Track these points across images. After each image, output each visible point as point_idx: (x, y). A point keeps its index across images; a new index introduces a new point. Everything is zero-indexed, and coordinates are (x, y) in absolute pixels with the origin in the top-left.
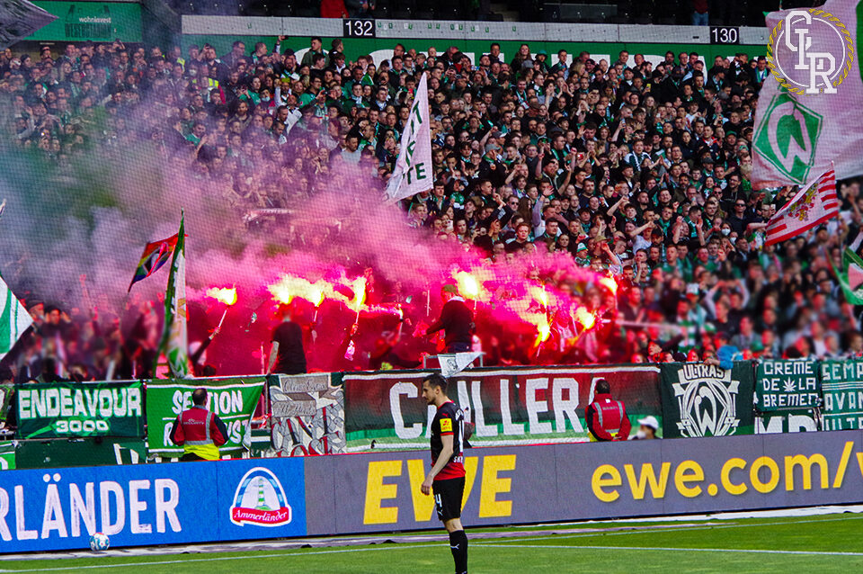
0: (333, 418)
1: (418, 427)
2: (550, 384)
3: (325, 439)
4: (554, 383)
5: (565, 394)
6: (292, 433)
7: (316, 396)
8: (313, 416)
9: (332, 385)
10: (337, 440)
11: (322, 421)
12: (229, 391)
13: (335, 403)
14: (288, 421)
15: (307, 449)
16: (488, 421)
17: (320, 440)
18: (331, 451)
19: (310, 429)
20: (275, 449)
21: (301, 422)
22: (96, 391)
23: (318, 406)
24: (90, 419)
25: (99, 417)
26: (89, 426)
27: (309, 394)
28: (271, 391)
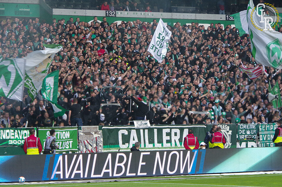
0: (99, 140)
1: (127, 144)
2: (171, 131)
3: (96, 148)
5: (176, 134)
6: (85, 145)
7: (93, 133)
8: (92, 140)
9: (99, 130)
10: (100, 148)
11: (95, 142)
12: (65, 131)
13: (100, 136)
14: (84, 141)
15: (90, 150)
16: (150, 143)
17: (95, 148)
18: (98, 151)
19: (91, 144)
20: (80, 150)
21: (88, 142)
22: (22, 131)
23: (94, 137)
24: (19, 140)
25: (23, 139)
26: (19, 142)
27: (91, 133)
28: (79, 132)
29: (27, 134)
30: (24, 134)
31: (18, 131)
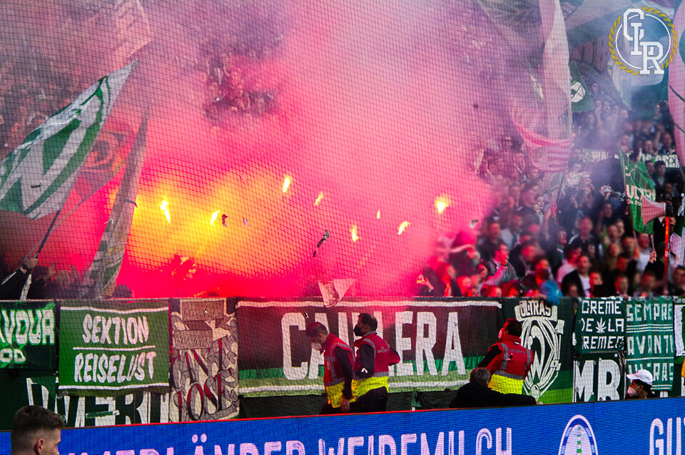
0: (227, 351)
1: (303, 366)
2: (414, 318)
3: (218, 378)
4: (417, 318)
6: (190, 369)
7: (212, 324)
8: (209, 349)
9: (227, 312)
10: (230, 379)
11: (217, 355)
13: (229, 334)
14: (186, 354)
15: (202, 387)
17: (215, 379)
18: (224, 391)
19: (206, 364)
20: (174, 387)
21: (196, 356)
22: (13, 312)
23: (214, 339)
24: (6, 347)
25: (15, 345)
26: (7, 355)
27: (207, 322)
28: (173, 319)
29: (27, 324)
30: (18, 324)
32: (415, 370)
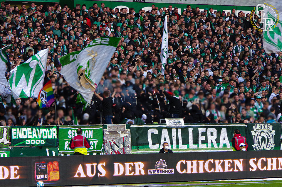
0: (127, 141)
1: (157, 145)
2: (206, 130)
3: (123, 149)
4: (208, 130)
5: (212, 134)
6: (111, 146)
7: (120, 132)
8: (119, 140)
9: (126, 129)
10: (128, 149)
11: (123, 142)
12: (88, 130)
13: (127, 135)
14: (110, 141)
15: (117, 152)
16: (184, 143)
17: (122, 149)
18: (126, 153)
19: (118, 145)
20: (105, 152)
21: (114, 143)
22: (41, 129)
23: (121, 137)
24: (38, 139)
25: (42, 139)
26: (38, 142)
27: (118, 132)
28: (104, 131)
29: (46, 133)
30: (43, 133)
31: (36, 129)
32: (207, 146)
